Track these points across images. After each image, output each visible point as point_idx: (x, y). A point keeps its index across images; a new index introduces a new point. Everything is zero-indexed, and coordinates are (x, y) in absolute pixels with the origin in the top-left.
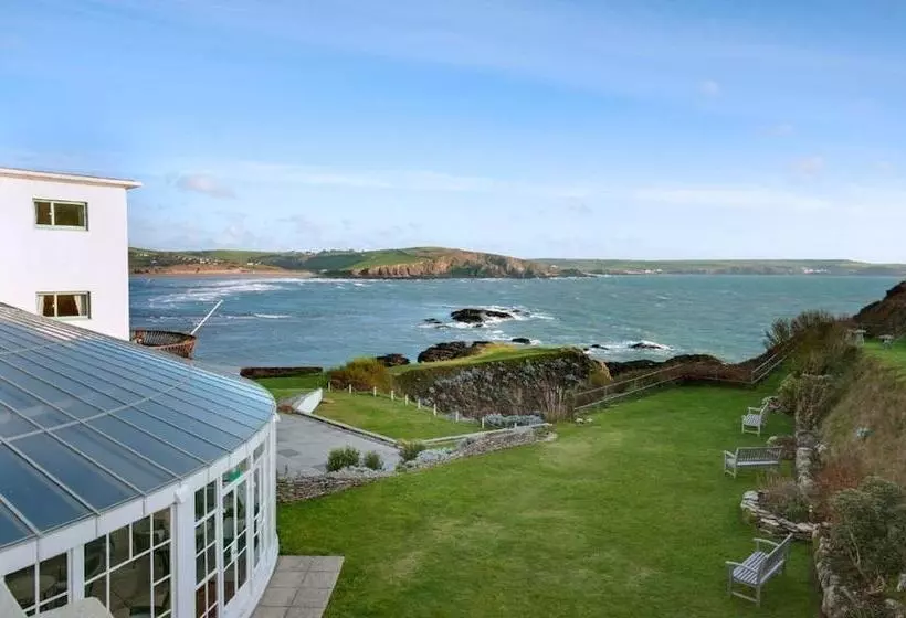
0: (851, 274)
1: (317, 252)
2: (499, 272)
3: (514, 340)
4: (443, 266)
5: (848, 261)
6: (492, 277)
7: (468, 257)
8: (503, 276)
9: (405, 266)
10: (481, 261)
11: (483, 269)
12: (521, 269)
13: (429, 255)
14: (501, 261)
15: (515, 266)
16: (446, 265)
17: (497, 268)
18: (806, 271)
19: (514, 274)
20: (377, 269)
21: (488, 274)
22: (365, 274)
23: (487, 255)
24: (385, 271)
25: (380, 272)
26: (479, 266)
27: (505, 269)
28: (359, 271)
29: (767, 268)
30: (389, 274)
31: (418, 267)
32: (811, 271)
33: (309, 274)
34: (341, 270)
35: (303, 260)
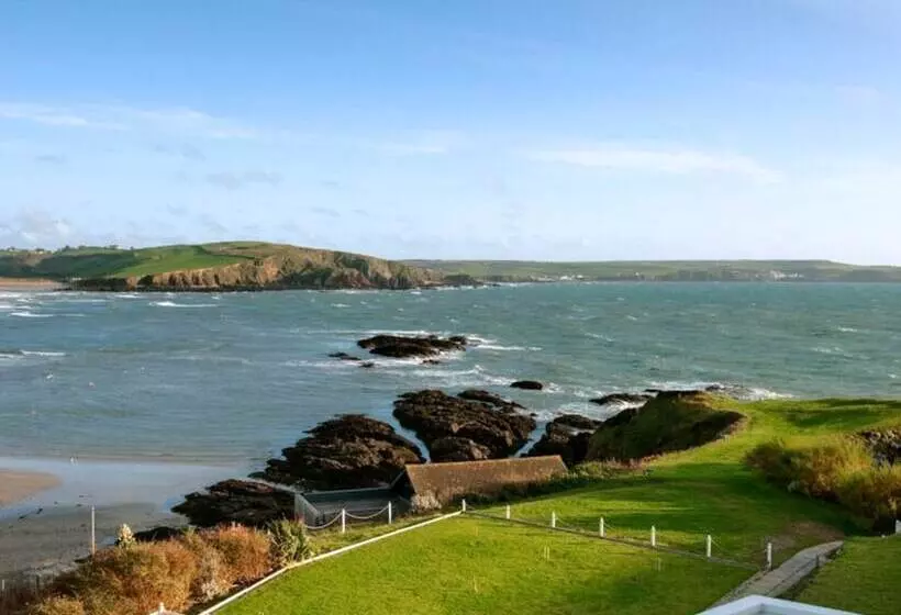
0: (834, 280)
1: (53, 250)
2: (359, 280)
3: (514, 385)
4: (270, 271)
5: (828, 263)
6: (350, 287)
7: (307, 257)
8: (364, 286)
9: (211, 270)
10: (327, 264)
11: (334, 275)
12: (388, 275)
13: (247, 253)
14: (360, 263)
15: (379, 271)
16: (276, 270)
17: (356, 272)
18: (776, 276)
19: (380, 283)
20: (167, 275)
21: (343, 282)
22: (147, 284)
23: (338, 254)
24: (178, 278)
25: (172, 280)
26: (328, 272)
27: (366, 274)
28: (139, 278)
29: (724, 272)
30: (185, 283)
31: (231, 272)
32: (782, 276)
33: (50, 284)
34: (108, 277)
35: (33, 263)
